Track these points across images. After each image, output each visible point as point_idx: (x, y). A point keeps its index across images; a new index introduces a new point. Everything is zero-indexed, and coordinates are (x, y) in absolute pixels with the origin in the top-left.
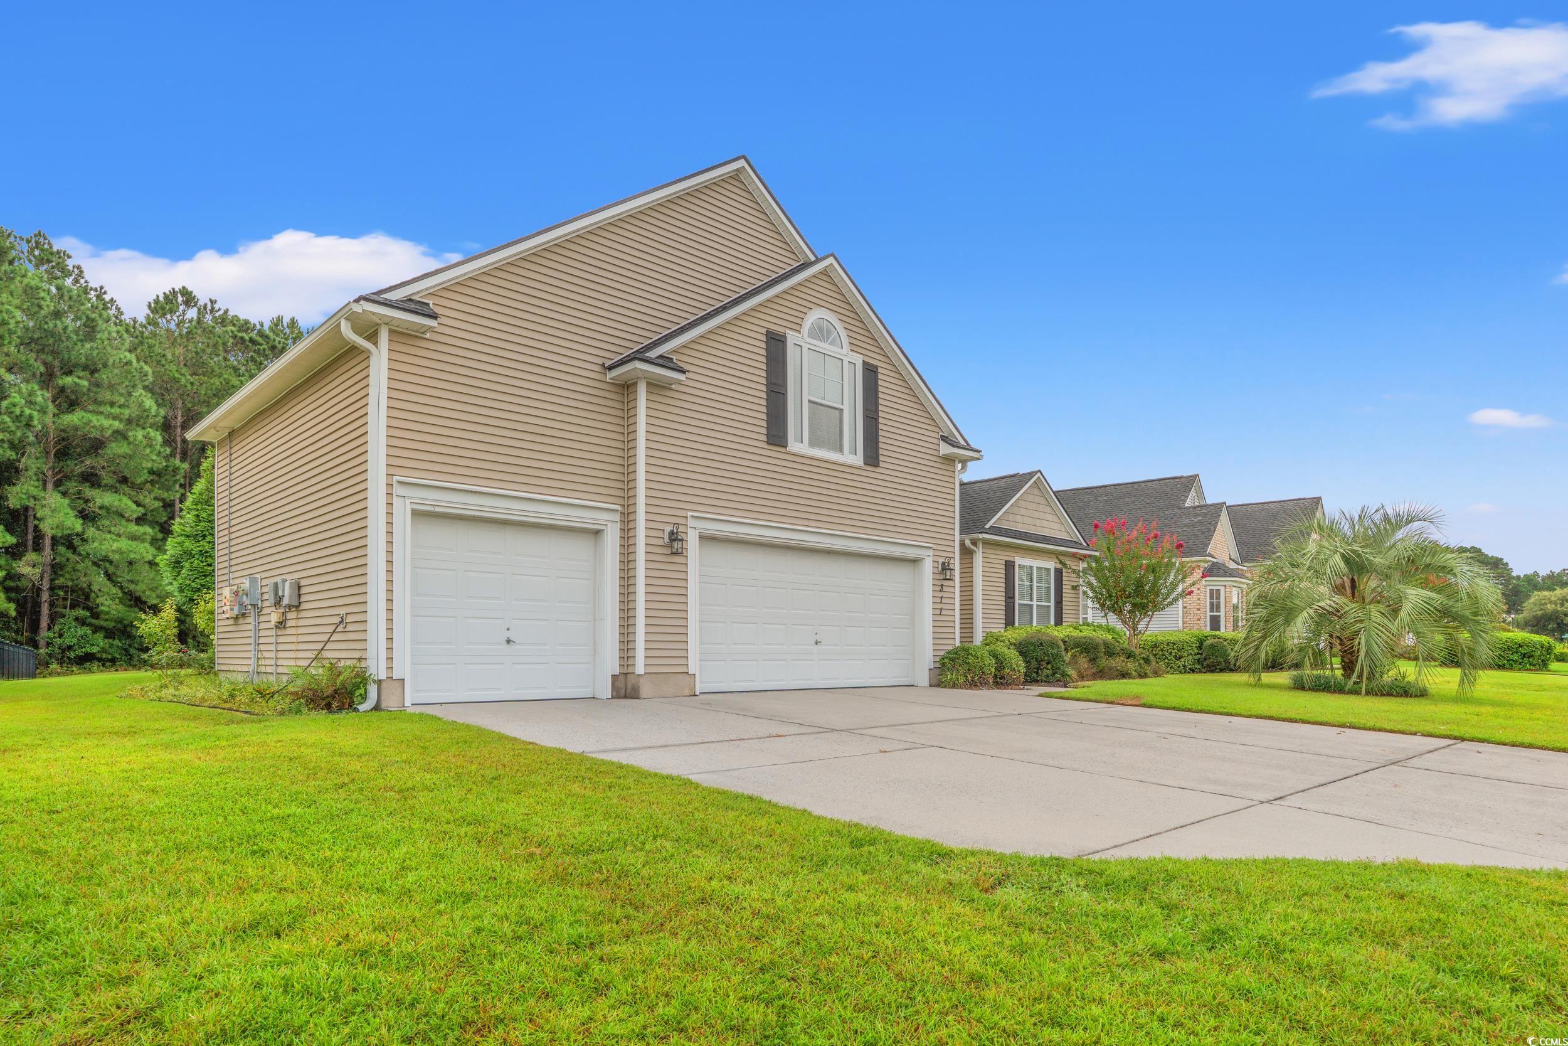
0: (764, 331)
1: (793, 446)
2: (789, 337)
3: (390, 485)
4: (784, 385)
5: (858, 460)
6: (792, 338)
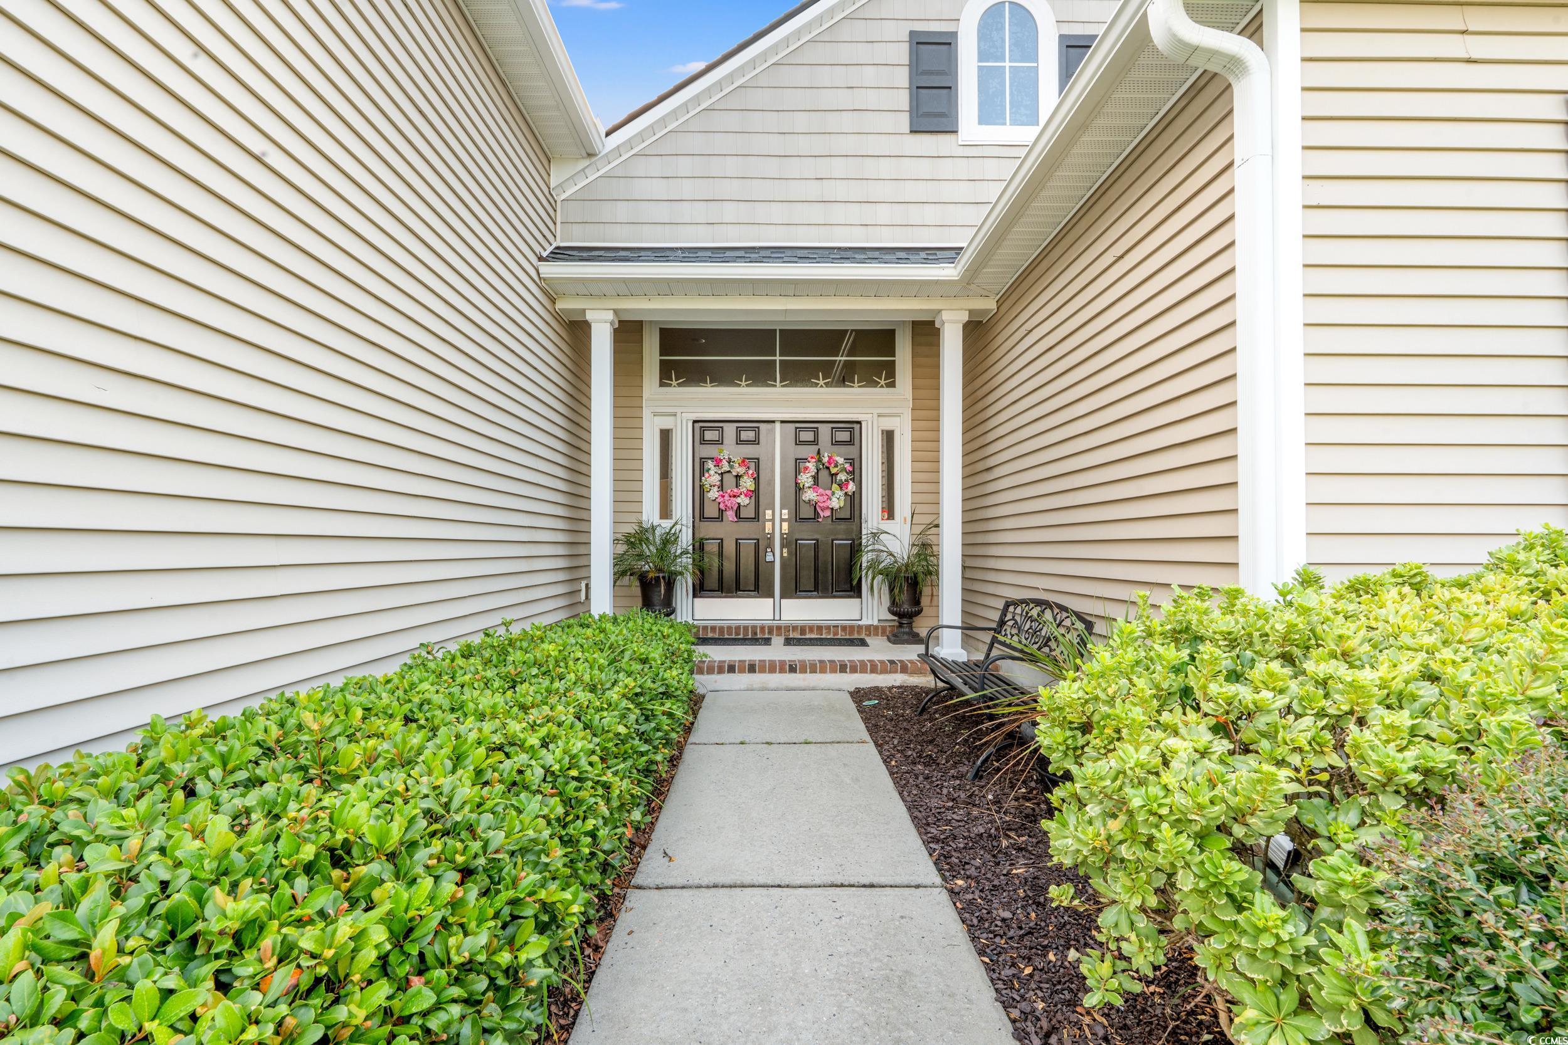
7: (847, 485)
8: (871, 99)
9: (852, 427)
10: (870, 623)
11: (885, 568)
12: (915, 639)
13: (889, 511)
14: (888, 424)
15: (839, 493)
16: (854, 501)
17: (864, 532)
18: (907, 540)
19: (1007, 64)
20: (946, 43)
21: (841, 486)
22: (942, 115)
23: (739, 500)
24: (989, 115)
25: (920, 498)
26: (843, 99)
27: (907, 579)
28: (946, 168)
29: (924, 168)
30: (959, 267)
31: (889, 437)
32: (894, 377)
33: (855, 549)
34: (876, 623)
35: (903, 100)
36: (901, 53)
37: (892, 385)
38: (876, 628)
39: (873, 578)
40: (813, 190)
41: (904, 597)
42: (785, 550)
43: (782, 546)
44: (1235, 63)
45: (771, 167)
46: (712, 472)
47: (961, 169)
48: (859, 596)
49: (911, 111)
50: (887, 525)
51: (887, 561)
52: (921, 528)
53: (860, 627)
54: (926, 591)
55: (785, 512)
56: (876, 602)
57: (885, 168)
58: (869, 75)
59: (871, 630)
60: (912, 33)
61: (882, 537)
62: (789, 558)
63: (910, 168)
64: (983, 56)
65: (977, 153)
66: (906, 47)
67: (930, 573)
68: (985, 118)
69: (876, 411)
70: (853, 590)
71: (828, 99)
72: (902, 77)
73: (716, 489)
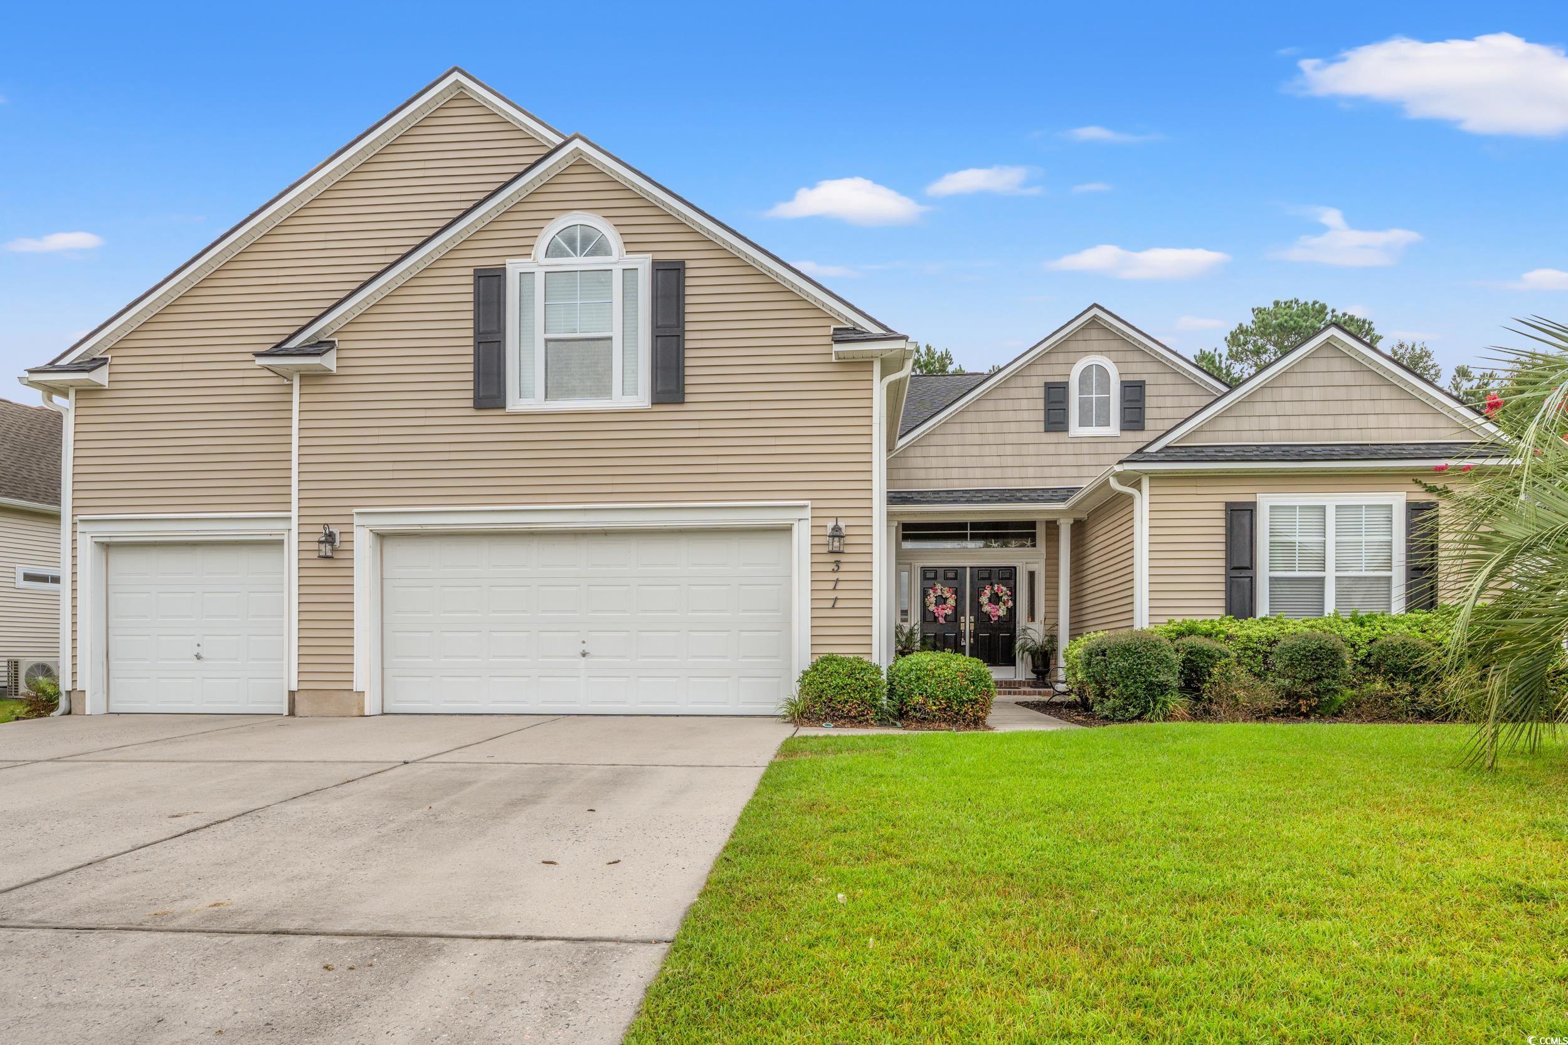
0: (471, 271)
1: (514, 403)
2: (508, 267)
3: (74, 524)
4: (501, 330)
5: (642, 398)
6: (514, 268)
7: (1008, 602)
8: (1026, 416)
9: (1012, 571)
10: (1020, 679)
11: (1029, 648)
12: (1046, 686)
13: (1032, 616)
14: (1032, 568)
15: (1003, 607)
16: (1012, 612)
17: (1017, 629)
18: (1042, 633)
19: (1094, 396)
20: (1064, 387)
21: (1004, 603)
22: (1061, 423)
23: (946, 611)
24: (1084, 422)
25: (1049, 609)
26: (1011, 416)
27: (1041, 652)
28: (1062, 449)
29: (1051, 449)
30: (1067, 505)
31: (1032, 575)
32: (1035, 541)
33: (1012, 639)
34: (1024, 680)
35: (1041, 415)
36: (1040, 393)
37: (1034, 546)
38: (1024, 682)
39: (1023, 653)
40: (996, 461)
41: (1040, 662)
42: (972, 639)
43: (970, 637)
44: (1131, 497)
45: (975, 450)
46: (932, 596)
47: (1070, 449)
48: (1014, 665)
49: (1045, 421)
50: (1031, 625)
51: (1031, 644)
52: (1049, 626)
53: (1015, 682)
54: (1052, 662)
55: (972, 618)
56: (1024, 665)
57: (1032, 449)
58: (1024, 404)
59: (1021, 684)
60: (1046, 383)
61: (1028, 631)
62: (974, 644)
63: (1043, 449)
64: (1081, 392)
65: (1080, 441)
66: (1043, 389)
67: (1055, 650)
68: (1082, 424)
69: (1025, 561)
70: (1011, 662)
71: (1003, 416)
72: (1041, 404)
73: (933, 605)
